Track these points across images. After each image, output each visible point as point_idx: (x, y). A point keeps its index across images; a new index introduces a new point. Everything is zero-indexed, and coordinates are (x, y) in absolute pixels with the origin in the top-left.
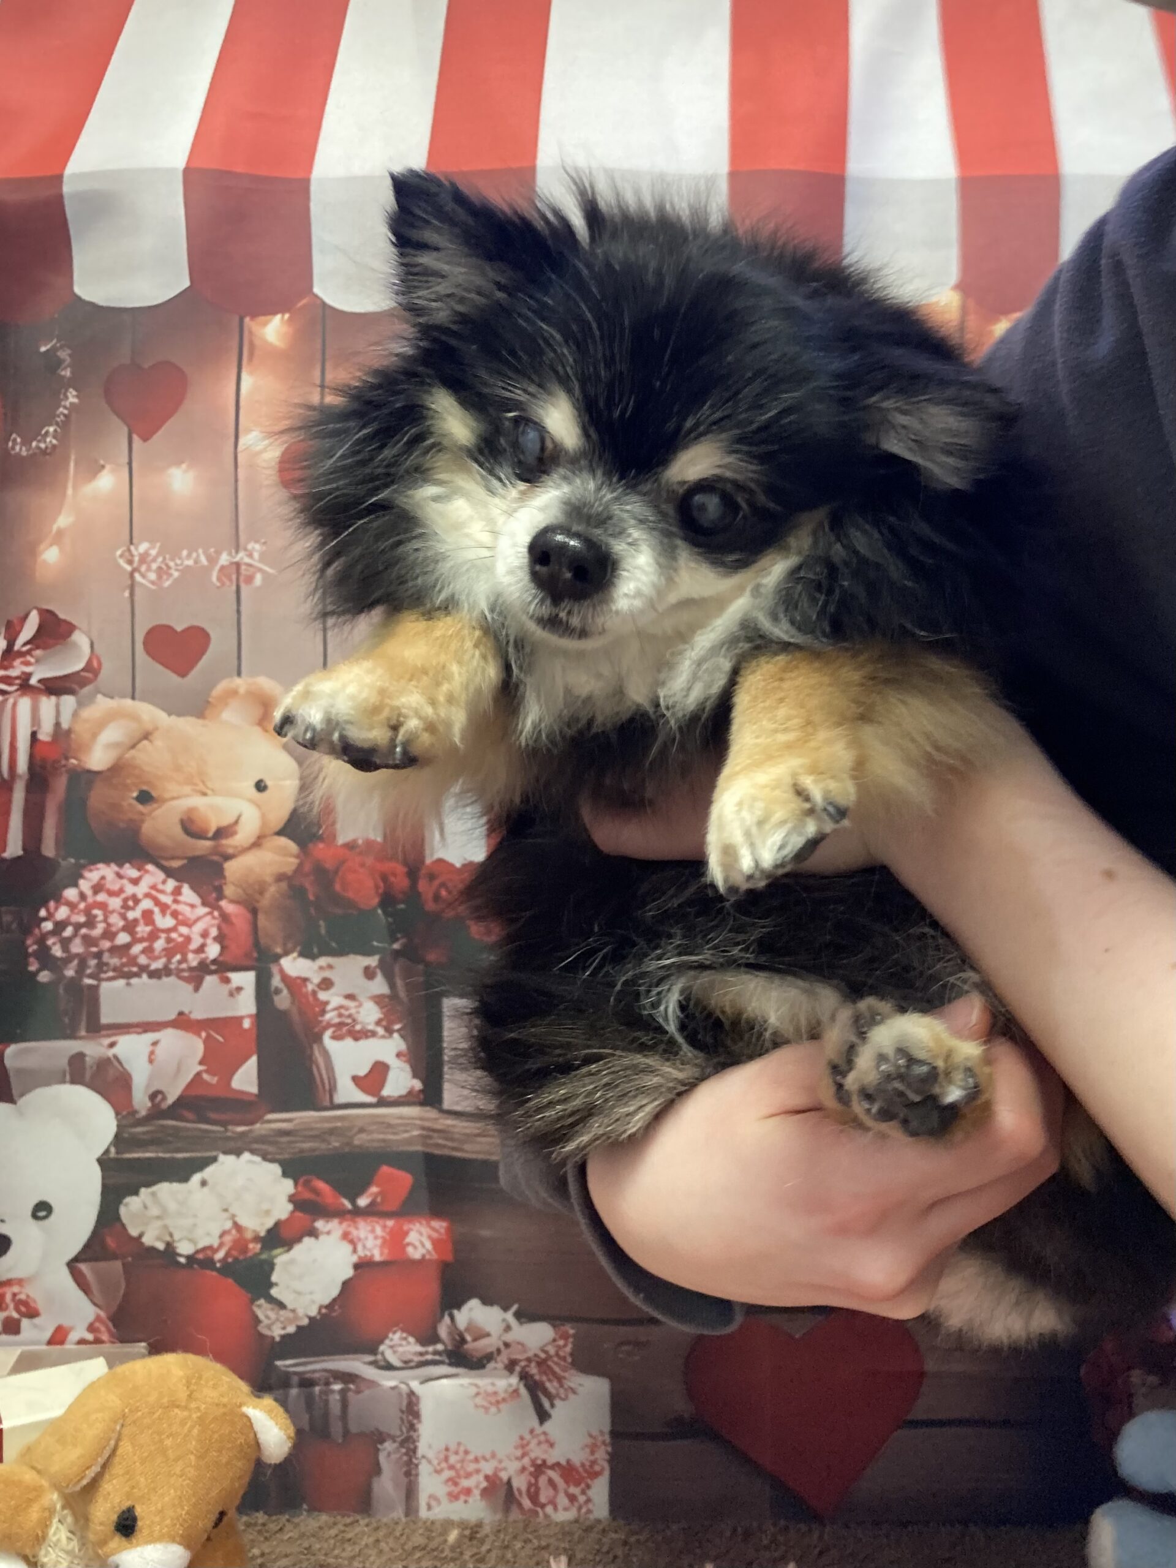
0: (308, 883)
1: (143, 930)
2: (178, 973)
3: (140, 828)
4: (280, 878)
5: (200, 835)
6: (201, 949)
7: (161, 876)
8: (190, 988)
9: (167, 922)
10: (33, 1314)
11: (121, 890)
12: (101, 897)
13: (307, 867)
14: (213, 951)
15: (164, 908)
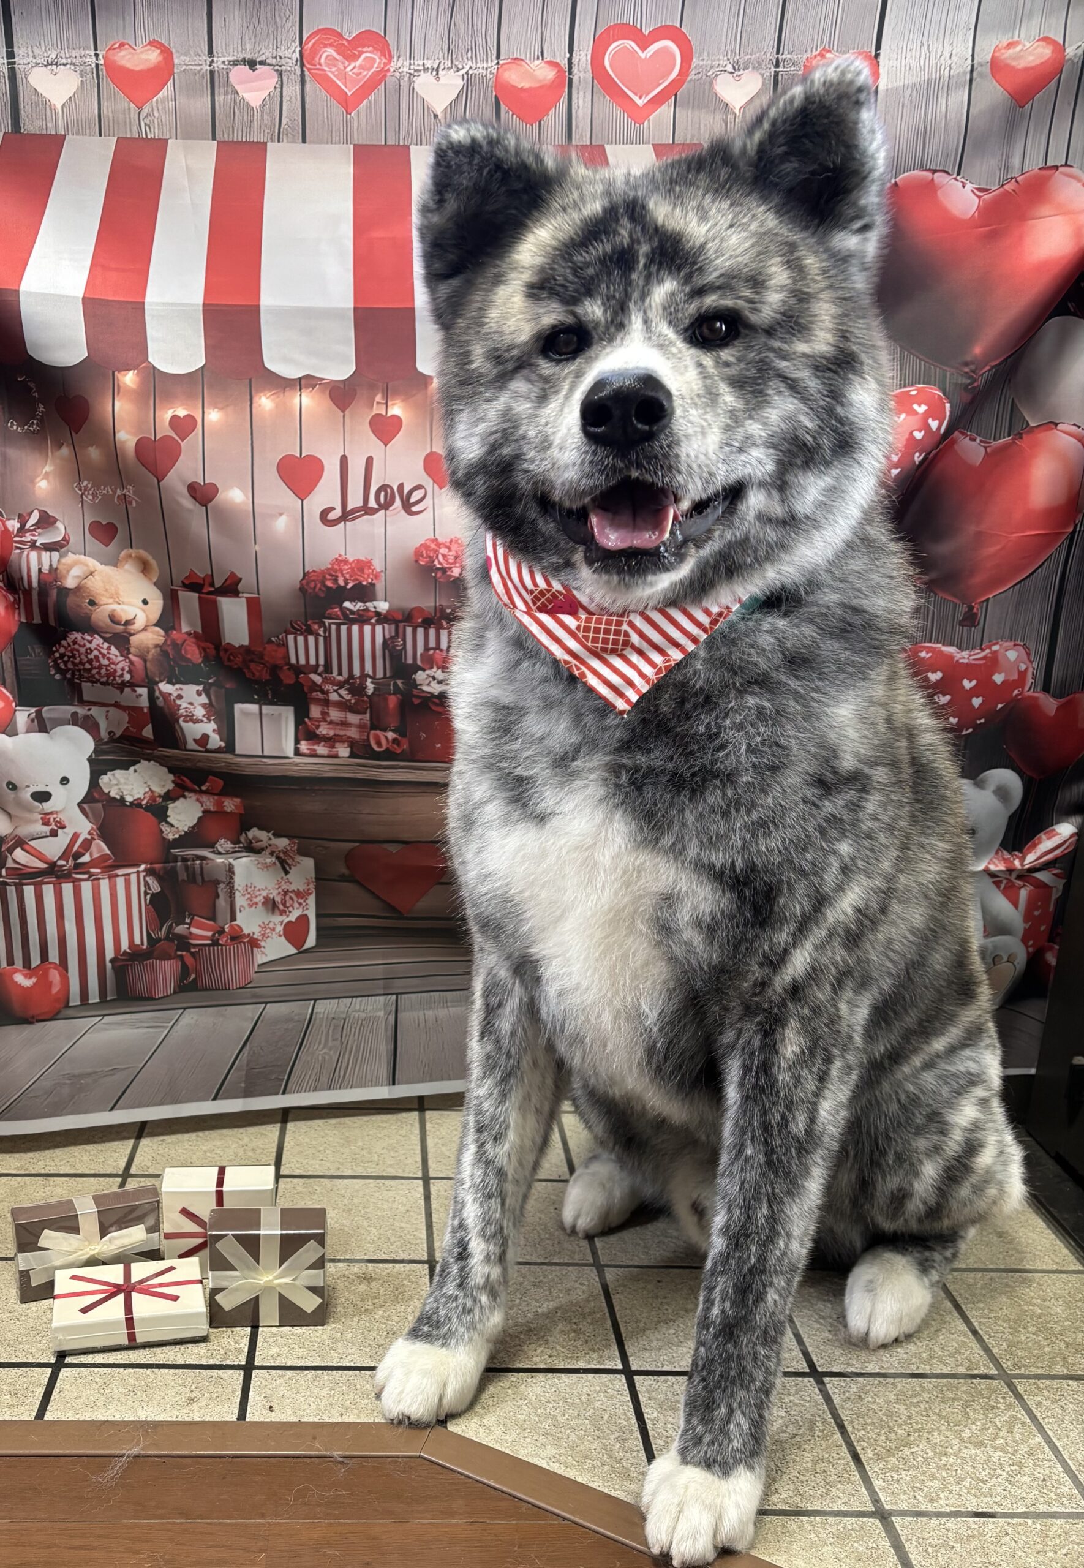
0: (169, 649)
1: (96, 664)
2: (113, 685)
3: (90, 618)
4: (156, 646)
5: (118, 623)
6: (122, 676)
7: (101, 641)
8: (118, 692)
9: (105, 662)
10: (63, 827)
11: (84, 645)
12: (76, 646)
13: (169, 642)
14: (127, 677)
15: (104, 655)
